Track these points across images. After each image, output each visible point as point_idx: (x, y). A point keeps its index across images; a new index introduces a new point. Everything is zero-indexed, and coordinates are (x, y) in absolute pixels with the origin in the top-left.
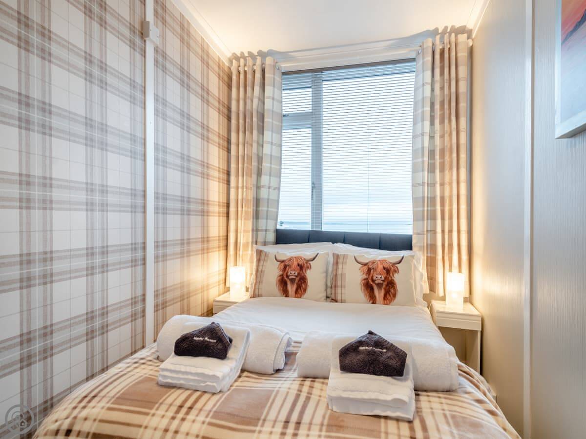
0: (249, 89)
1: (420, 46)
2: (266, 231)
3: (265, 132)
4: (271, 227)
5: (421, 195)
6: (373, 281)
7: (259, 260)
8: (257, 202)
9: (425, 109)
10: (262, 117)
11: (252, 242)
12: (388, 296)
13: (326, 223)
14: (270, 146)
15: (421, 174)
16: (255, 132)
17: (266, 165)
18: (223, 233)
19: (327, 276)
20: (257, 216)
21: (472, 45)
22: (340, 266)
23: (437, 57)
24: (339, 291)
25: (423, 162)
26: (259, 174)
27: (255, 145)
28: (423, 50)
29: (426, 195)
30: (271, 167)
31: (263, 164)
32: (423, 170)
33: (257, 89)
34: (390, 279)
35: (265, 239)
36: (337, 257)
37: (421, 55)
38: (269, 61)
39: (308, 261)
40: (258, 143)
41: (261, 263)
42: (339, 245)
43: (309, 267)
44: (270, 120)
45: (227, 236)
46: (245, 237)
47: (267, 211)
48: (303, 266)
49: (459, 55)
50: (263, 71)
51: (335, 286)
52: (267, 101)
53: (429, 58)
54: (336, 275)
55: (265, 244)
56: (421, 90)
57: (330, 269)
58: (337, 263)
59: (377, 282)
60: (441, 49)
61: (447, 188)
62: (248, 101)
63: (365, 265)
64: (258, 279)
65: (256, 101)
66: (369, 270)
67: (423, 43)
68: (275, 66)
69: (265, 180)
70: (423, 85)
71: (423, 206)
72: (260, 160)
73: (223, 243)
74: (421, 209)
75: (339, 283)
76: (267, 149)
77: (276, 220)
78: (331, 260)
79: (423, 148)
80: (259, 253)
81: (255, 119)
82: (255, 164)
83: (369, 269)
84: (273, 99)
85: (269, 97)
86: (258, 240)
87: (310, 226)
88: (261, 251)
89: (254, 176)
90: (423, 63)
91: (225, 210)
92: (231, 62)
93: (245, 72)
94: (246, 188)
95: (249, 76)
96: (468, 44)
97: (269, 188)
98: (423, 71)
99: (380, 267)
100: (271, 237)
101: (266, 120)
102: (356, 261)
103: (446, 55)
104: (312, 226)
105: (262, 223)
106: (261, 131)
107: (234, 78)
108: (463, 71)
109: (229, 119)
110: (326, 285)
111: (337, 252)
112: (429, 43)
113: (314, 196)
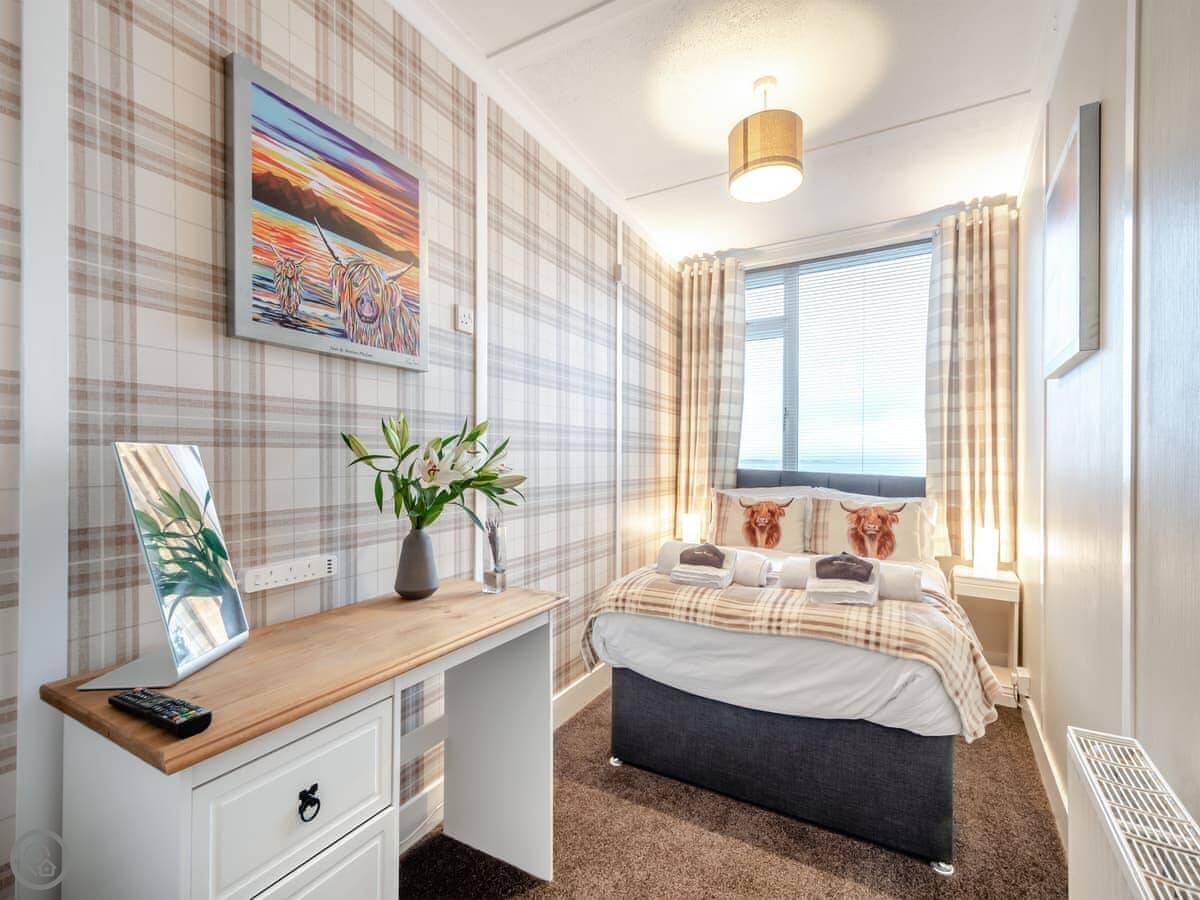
0: (704, 298)
1: (939, 226)
2: (725, 471)
3: (725, 350)
4: (730, 466)
5: (938, 424)
6: (864, 531)
7: (720, 505)
8: (715, 436)
9: (944, 310)
10: (720, 330)
11: (708, 485)
12: (883, 549)
13: (803, 461)
14: (730, 366)
15: (937, 396)
16: (712, 351)
17: (724, 390)
18: (673, 474)
19: (804, 526)
20: (714, 453)
21: (1018, 219)
22: (821, 514)
23: (963, 239)
24: (820, 542)
25: (941, 380)
26: (717, 401)
27: (711, 366)
28: (941, 230)
29: (945, 423)
30: (731, 393)
31: (722, 390)
32: (941, 391)
33: (714, 297)
34: (886, 529)
35: (724, 480)
36: (817, 503)
37: (939, 237)
38: (729, 262)
39: (780, 507)
40: (715, 364)
41: (723, 509)
42: (822, 489)
43: (782, 514)
44: (731, 335)
45: (677, 477)
46: (700, 479)
47: (726, 447)
48: (775, 513)
49: (995, 234)
50: (722, 273)
51: (816, 537)
52: (726, 310)
53: (951, 242)
54: (816, 524)
55: (723, 487)
56: (938, 284)
57: (809, 518)
58: (818, 510)
59: (869, 532)
60: (967, 228)
61: (978, 413)
62: (703, 315)
63: (854, 512)
64: (721, 527)
65: (712, 313)
66: (859, 519)
67: (941, 222)
68: (736, 267)
69: (724, 408)
70: (941, 278)
71: (942, 439)
72: (718, 383)
73: (672, 486)
74: (939, 443)
75: (820, 533)
76: (726, 371)
77: (737, 458)
78: (810, 507)
79: (941, 362)
80: (720, 497)
81: (711, 335)
82: (711, 389)
83: (859, 517)
84: (735, 308)
85: (729, 307)
86: (716, 483)
87: (781, 465)
88: (722, 495)
89: (710, 406)
90: (942, 248)
91: (674, 445)
92: (682, 266)
93: (699, 277)
94: (701, 419)
95: (705, 283)
96: (1009, 216)
97: (729, 418)
98: (942, 260)
99: (874, 515)
100: (731, 479)
101: (725, 334)
102: (843, 507)
103: (976, 236)
104: (784, 465)
105: (720, 462)
106: (719, 347)
107: (686, 287)
108: (1001, 256)
109: (679, 335)
110: (804, 537)
111: (817, 497)
112: (950, 221)
113: (787, 426)
